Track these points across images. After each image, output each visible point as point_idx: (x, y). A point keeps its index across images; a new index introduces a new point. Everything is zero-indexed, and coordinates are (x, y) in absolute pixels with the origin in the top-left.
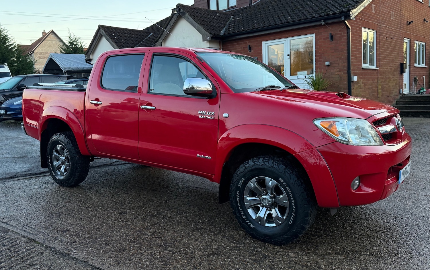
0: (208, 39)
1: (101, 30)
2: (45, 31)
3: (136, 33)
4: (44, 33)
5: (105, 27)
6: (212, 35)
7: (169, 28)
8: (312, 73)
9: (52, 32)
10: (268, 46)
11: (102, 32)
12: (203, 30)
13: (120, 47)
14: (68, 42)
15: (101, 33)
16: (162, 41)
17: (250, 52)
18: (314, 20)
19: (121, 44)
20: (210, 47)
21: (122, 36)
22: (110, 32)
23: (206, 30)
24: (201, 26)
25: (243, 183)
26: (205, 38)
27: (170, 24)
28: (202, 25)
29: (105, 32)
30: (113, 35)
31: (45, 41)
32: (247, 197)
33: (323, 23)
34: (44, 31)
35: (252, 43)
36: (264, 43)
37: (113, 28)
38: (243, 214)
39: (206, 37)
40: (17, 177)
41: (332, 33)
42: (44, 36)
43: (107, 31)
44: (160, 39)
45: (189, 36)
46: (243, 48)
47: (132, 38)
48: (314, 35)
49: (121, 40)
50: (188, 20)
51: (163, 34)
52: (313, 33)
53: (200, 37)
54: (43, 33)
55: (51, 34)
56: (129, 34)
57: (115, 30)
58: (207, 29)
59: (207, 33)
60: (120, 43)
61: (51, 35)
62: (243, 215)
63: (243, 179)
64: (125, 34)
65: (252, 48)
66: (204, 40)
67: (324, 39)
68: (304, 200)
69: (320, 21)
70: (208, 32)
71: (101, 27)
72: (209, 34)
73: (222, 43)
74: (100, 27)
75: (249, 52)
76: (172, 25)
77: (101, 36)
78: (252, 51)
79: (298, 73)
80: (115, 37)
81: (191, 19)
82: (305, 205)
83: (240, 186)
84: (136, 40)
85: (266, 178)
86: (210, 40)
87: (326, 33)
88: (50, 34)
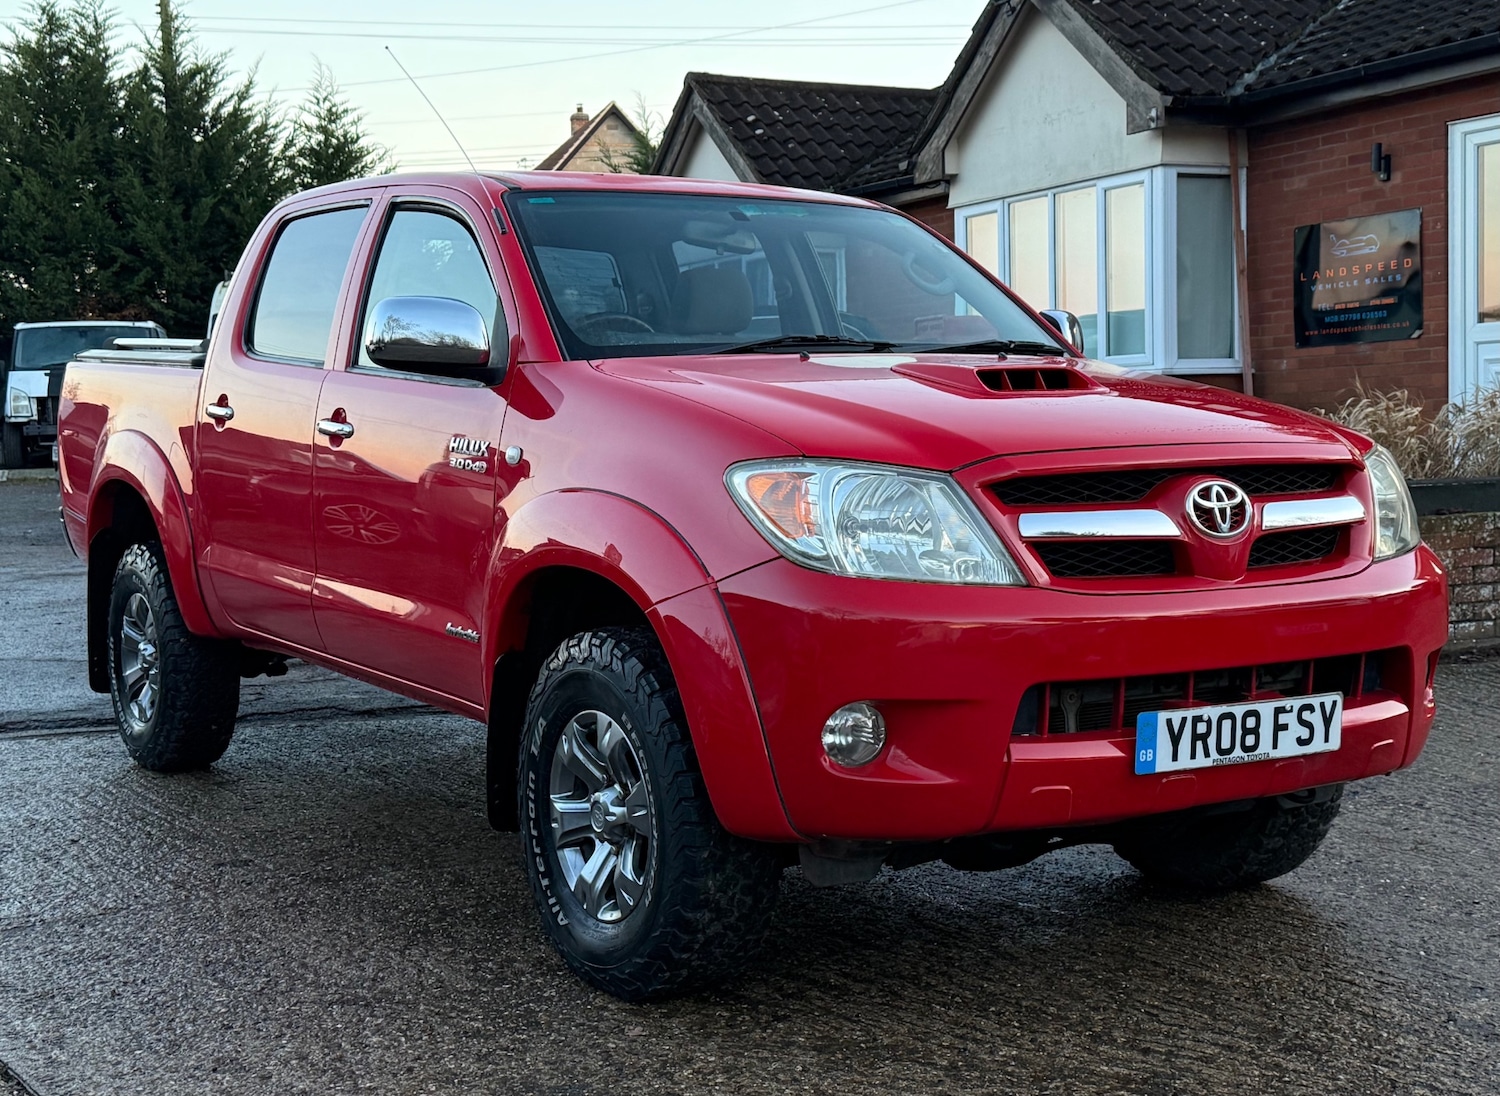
0: (1152, 119)
1: (697, 100)
2: (585, 112)
3: (876, 106)
4: (578, 119)
5: (714, 83)
6: (1170, 99)
7: (979, 71)
9: (614, 114)
10: (1479, 146)
11: (701, 107)
12: (1130, 76)
13: (766, 178)
14: (631, 160)
15: (697, 115)
16: (944, 138)
17: (1384, 181)
19: (780, 162)
20: (1167, 160)
21: (793, 125)
22: (733, 106)
23: (1142, 73)
24: (1118, 54)
25: (544, 737)
26: (1137, 116)
27: (983, 49)
28: (1126, 45)
29: (710, 109)
30: (751, 118)
31: (578, 161)
32: (560, 798)
34: (580, 110)
35: (1390, 132)
36: (1457, 131)
37: (756, 86)
38: (542, 869)
39: (1141, 108)
40: (27, 728)
42: (576, 135)
43: (721, 103)
44: (938, 131)
45: (1069, 111)
46: (1353, 160)
47: (846, 130)
49: (787, 141)
50: (1065, 25)
51: (954, 101)
53: (1115, 109)
54: (572, 119)
55: (609, 122)
56: (831, 112)
57: (766, 94)
58: (1146, 69)
59: (1145, 87)
60: (774, 160)
61: (609, 128)
62: (541, 873)
63: (541, 720)
64: (815, 111)
65: (1393, 160)
66: (1133, 128)
68: (683, 803)
70: (1150, 82)
71: (697, 82)
72: (1157, 94)
73: (1249, 141)
74: (693, 84)
75: (1378, 184)
76: (991, 54)
77: (696, 133)
78: (1397, 178)
80: (759, 132)
81: (1078, 21)
82: (684, 823)
83: (536, 753)
84: (867, 138)
85: (599, 713)
86: (1161, 123)
88: (604, 127)
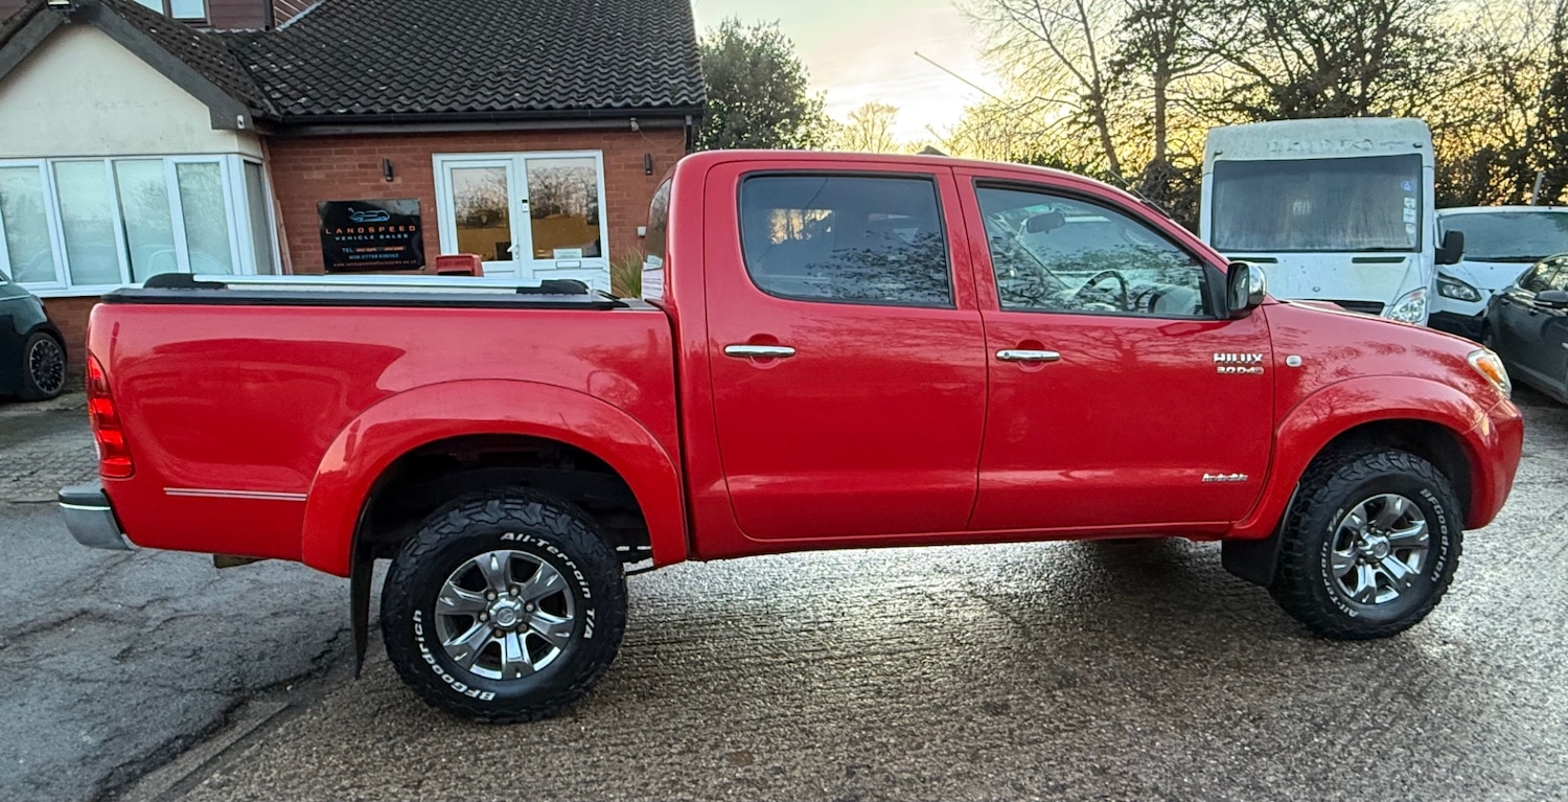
8: (596, 253)
10: (452, 169)
17: (389, 181)
18: (608, 113)
33: (634, 125)
41: (653, 156)
48: (599, 154)
52: (598, 149)
65: (394, 170)
67: (627, 167)
69: (628, 118)
75: (383, 181)
79: (556, 252)
87: (635, 152)
